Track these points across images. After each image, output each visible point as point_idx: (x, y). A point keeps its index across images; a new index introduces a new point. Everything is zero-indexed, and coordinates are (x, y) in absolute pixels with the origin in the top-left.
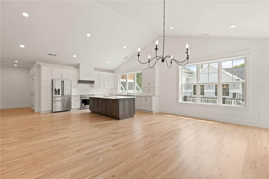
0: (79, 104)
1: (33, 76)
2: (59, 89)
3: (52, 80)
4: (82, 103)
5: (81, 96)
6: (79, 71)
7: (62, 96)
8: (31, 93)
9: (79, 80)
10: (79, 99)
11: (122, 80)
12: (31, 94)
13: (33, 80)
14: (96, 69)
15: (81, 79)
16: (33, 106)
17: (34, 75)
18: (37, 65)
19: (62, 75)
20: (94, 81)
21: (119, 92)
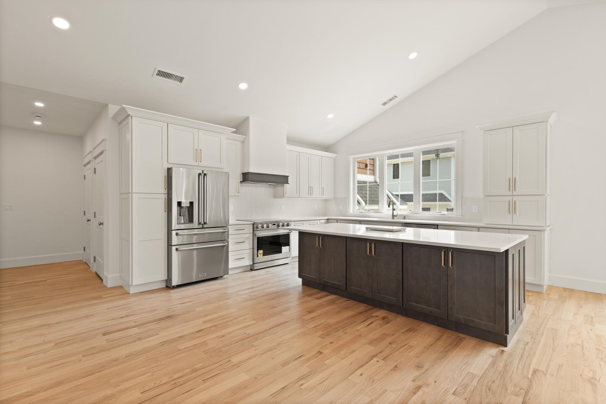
0: (248, 251)
1: (95, 158)
2: (191, 203)
3: (169, 170)
4: (258, 249)
5: (253, 224)
6: (243, 142)
7: (201, 226)
8: (91, 217)
9: (246, 171)
10: (247, 235)
11: (362, 177)
12: (89, 220)
13: (95, 172)
14: (291, 141)
15: (253, 169)
16: (95, 261)
17: (102, 153)
18: (114, 117)
19: (198, 154)
20: (287, 177)
21: (351, 211)
